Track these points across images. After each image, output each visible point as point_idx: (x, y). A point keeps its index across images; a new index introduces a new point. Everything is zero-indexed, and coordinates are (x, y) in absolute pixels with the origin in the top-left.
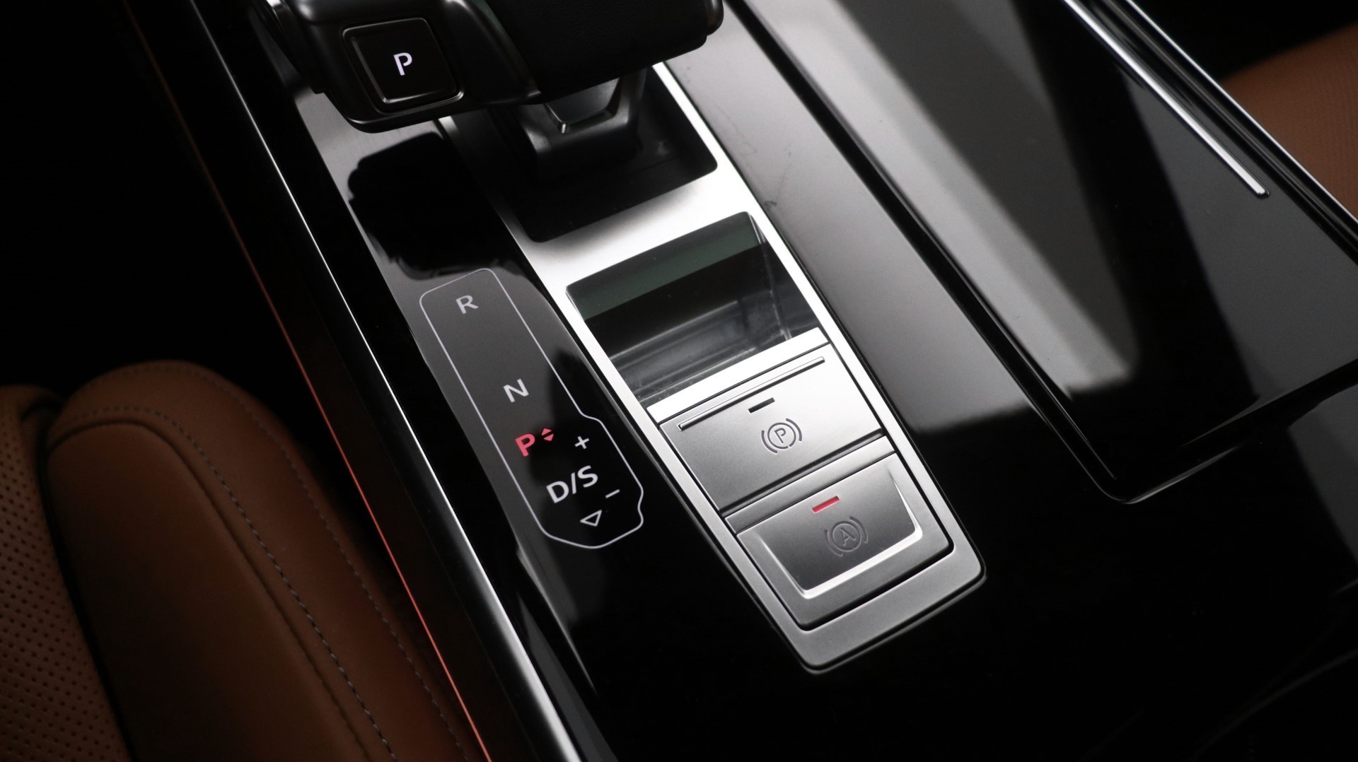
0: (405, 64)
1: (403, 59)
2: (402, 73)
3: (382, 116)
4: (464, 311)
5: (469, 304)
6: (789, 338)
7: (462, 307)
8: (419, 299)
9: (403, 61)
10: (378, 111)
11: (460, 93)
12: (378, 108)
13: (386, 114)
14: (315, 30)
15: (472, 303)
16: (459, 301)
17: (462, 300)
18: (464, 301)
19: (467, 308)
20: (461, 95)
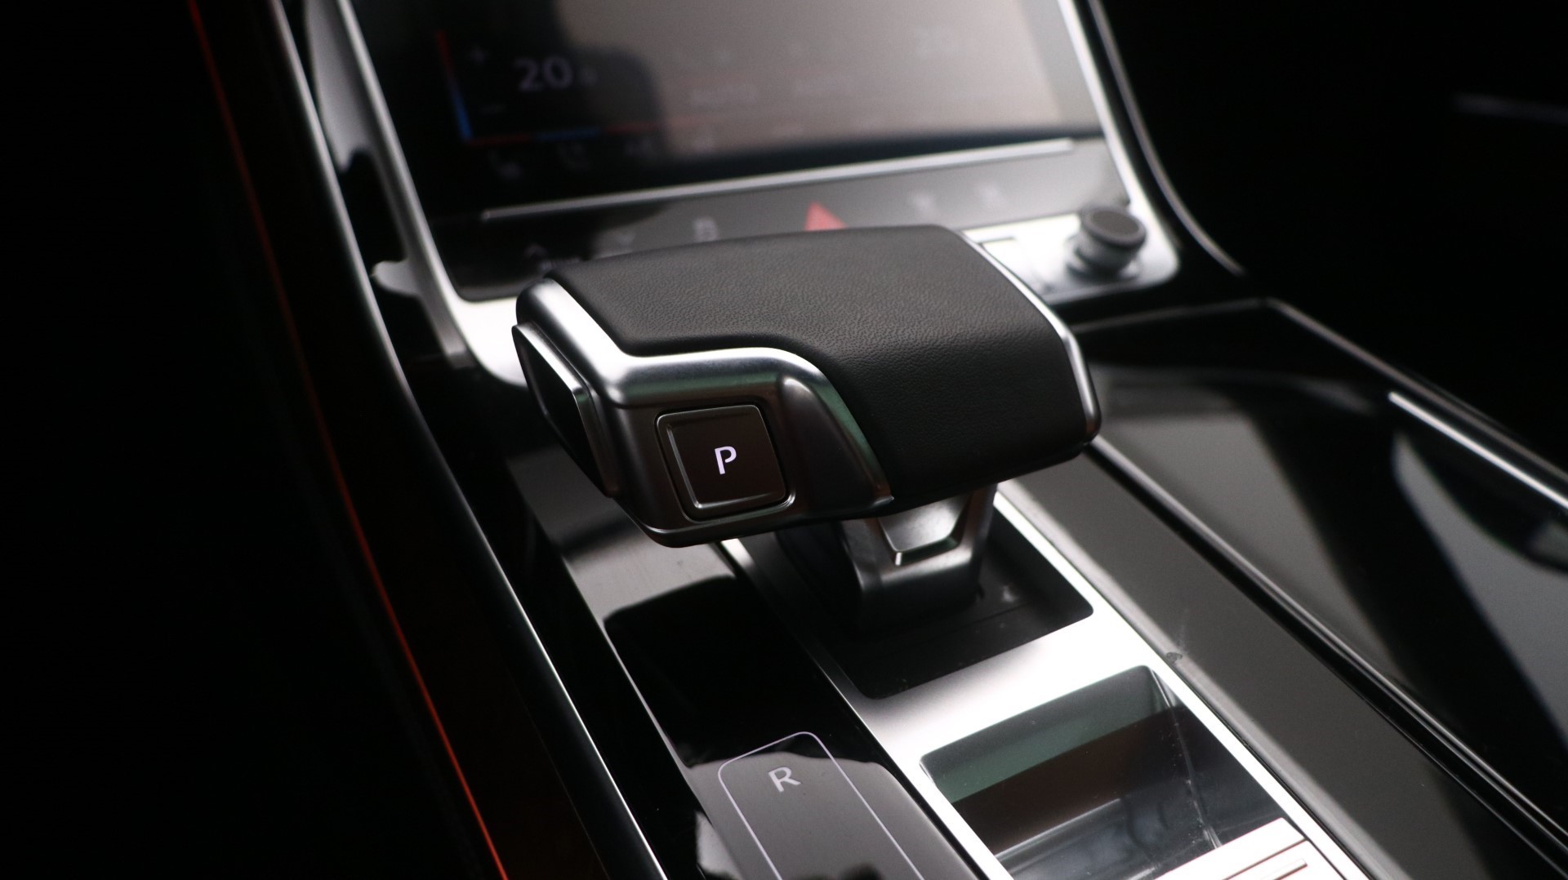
0: (727, 461)
1: (726, 455)
2: (722, 471)
3: (692, 524)
4: (781, 789)
5: (786, 779)
6: (1218, 847)
7: (777, 783)
8: (717, 774)
9: (724, 457)
10: (687, 518)
11: (790, 497)
12: (687, 515)
13: (696, 522)
14: (622, 415)
15: (791, 778)
16: (772, 774)
17: (776, 774)
18: (781, 775)
19: (783, 784)
20: (791, 500)
